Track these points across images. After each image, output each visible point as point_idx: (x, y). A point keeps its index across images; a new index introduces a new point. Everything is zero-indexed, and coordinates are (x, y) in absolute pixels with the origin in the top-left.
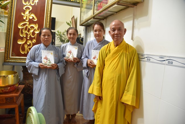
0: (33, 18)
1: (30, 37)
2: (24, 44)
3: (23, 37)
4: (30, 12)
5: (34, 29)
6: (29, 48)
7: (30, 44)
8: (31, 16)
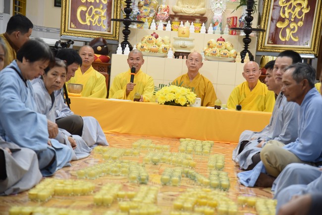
1: (295, 18)
2: (285, 29)
3: (285, 18)
5: (302, 7)
6: (293, 34)
7: (294, 28)
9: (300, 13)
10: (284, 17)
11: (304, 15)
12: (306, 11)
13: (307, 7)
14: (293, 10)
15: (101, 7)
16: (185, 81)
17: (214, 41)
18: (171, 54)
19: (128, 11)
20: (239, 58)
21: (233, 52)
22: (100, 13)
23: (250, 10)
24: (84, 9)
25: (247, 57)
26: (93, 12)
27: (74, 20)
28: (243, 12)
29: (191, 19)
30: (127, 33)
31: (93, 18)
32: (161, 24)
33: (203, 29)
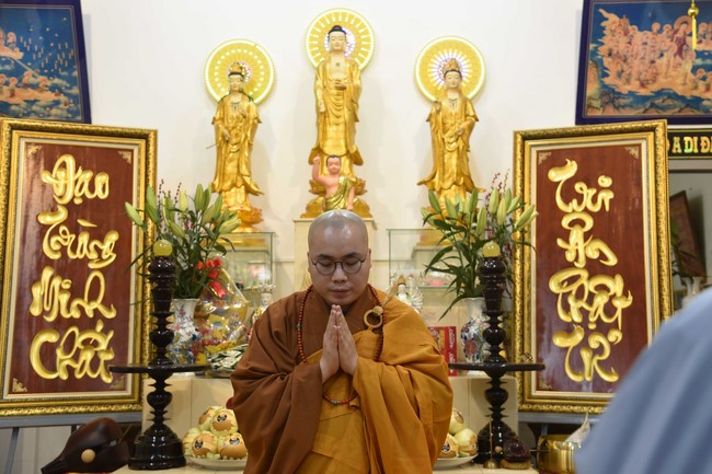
0: (603, 256)
1: (599, 321)
2: (577, 349)
3: (573, 322)
4: (586, 236)
5: (611, 293)
6: (599, 362)
7: (601, 346)
8: (595, 249)
9: (609, 309)
10: (569, 320)
11: (619, 314)
13: (625, 294)
14: (590, 301)
15: (100, 327)
19: (162, 338)
21: (466, 437)
22: (96, 344)
24: (52, 338)
26: (78, 343)
27: (22, 369)
28: (473, 317)
30: (159, 402)
31: (76, 358)
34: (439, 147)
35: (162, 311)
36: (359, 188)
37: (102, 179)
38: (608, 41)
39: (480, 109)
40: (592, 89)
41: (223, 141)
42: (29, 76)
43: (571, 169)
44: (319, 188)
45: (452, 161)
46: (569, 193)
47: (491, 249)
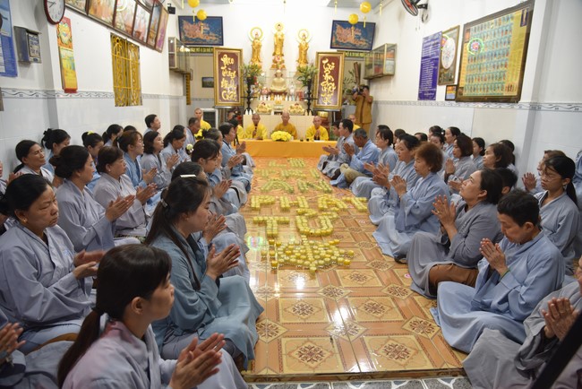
0: (331, 79)
1: (329, 92)
2: (325, 97)
4: (329, 75)
7: (329, 96)
8: (330, 77)
9: (331, 89)
10: (324, 91)
11: (333, 90)
12: (334, 88)
14: (328, 88)
15: (234, 90)
16: (282, 127)
17: (293, 105)
18: (273, 113)
19: (249, 92)
20: (306, 113)
21: (303, 110)
22: (233, 94)
23: (309, 89)
24: (225, 92)
25: (310, 113)
26: (230, 93)
27: (221, 98)
28: (305, 90)
29: (280, 93)
30: (249, 103)
31: (230, 96)
32: (265, 97)
33: (286, 99)
34: (300, 53)
35: (249, 87)
36: (283, 61)
37: (232, 60)
38: (337, 31)
39: (309, 45)
40: (334, 41)
41: (254, 50)
42: (211, 34)
43: (327, 61)
44: (275, 61)
45: (303, 57)
46: (326, 66)
47: (309, 77)
